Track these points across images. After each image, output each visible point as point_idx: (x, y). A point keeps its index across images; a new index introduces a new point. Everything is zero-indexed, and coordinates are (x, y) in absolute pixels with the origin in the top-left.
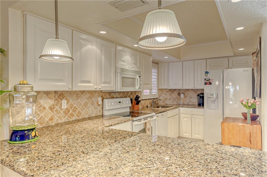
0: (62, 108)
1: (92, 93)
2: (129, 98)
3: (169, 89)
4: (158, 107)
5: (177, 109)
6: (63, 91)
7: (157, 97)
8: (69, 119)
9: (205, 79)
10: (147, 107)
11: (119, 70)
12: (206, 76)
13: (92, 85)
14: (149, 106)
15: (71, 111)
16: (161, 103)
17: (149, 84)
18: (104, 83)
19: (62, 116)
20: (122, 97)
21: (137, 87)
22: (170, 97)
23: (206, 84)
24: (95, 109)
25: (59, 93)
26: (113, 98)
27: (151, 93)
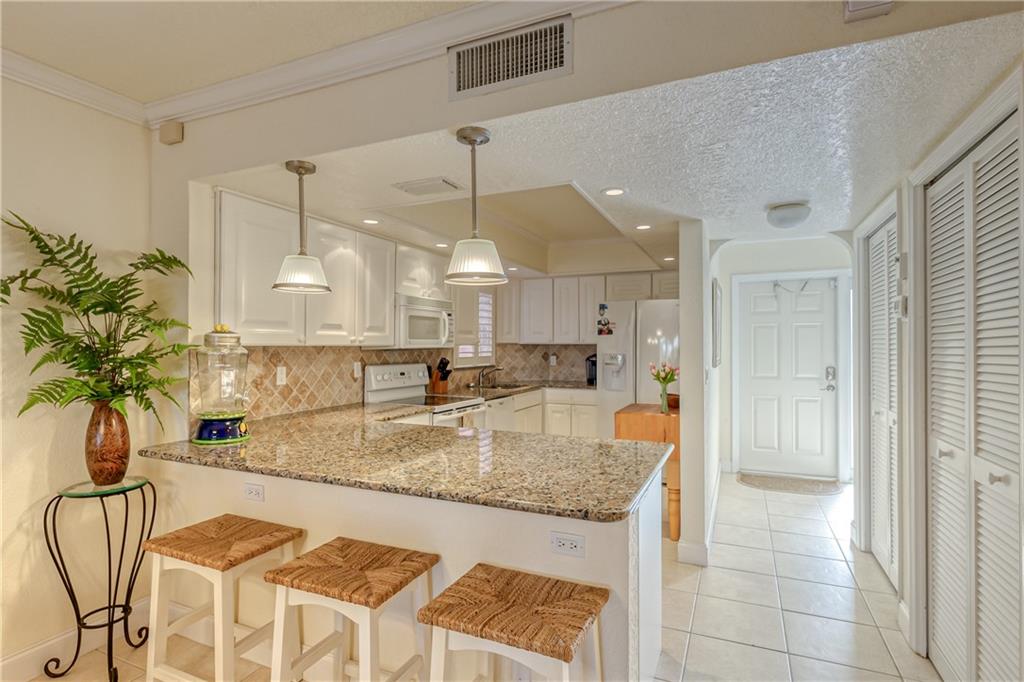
0: (278, 383)
1: (340, 351)
2: (425, 366)
3: (522, 342)
4: (494, 387)
5: (538, 392)
6: (279, 347)
7: (493, 363)
8: (291, 408)
9: (599, 323)
10: (468, 386)
11: (402, 302)
12: (602, 315)
13: (344, 333)
14: (472, 385)
15: (295, 393)
16: (502, 378)
17: (470, 332)
18: (370, 329)
19: (276, 402)
20: (407, 363)
21: (444, 339)
22: (523, 363)
23: (600, 332)
24: (346, 387)
25: (271, 351)
26: (386, 363)
27: (476, 352)
